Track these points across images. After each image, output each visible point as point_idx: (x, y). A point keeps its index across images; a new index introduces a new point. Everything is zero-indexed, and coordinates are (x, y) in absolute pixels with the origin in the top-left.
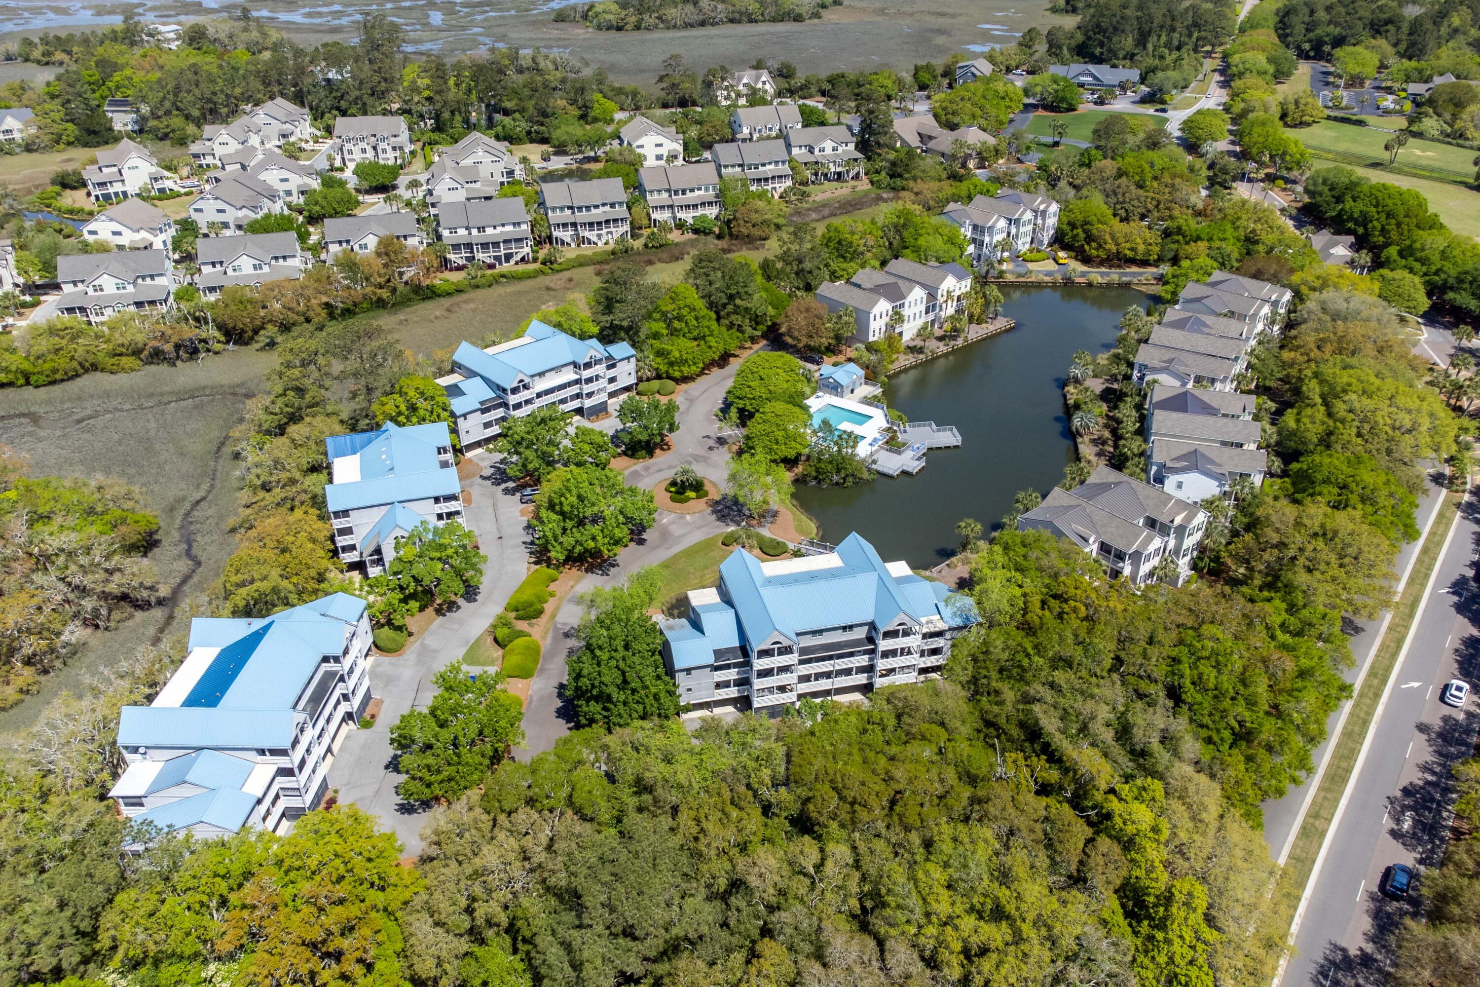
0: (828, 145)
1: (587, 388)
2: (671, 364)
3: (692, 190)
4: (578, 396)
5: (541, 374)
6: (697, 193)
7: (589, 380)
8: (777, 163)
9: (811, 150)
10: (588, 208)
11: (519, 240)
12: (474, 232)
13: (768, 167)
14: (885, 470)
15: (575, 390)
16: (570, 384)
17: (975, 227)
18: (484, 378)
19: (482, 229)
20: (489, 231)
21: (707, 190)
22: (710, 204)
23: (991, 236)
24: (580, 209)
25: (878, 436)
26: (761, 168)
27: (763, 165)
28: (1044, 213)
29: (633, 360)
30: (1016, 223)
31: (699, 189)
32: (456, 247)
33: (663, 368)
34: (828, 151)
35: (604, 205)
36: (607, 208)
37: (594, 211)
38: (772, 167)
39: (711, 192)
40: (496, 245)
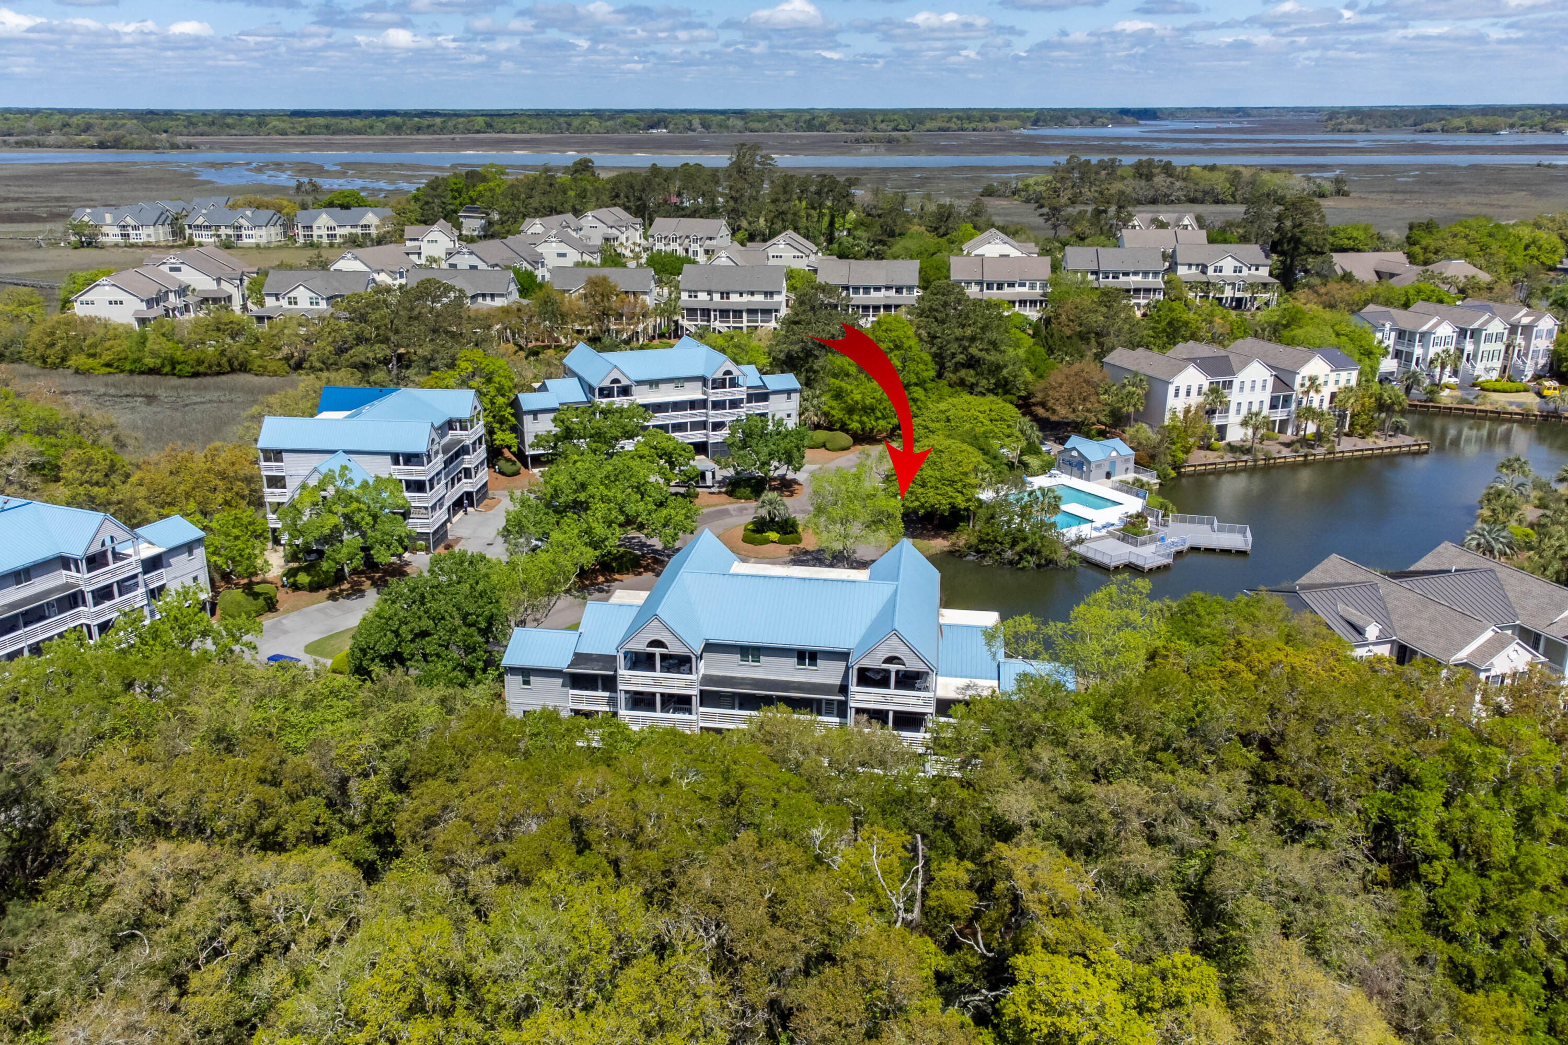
0: (1228, 265)
1: (714, 416)
2: (850, 411)
3: (1011, 285)
4: (703, 425)
5: (654, 383)
6: (1018, 289)
7: (718, 405)
8: (1146, 274)
9: (1204, 269)
10: (867, 289)
11: (767, 312)
12: (717, 297)
13: (1132, 278)
14: (1099, 558)
15: (697, 415)
16: (693, 405)
17: (1401, 334)
18: (581, 380)
19: (725, 295)
20: (735, 298)
21: (1032, 286)
22: (1033, 303)
23: (1425, 346)
24: (856, 289)
25: (1116, 522)
26: (1122, 278)
27: (1126, 274)
28: (1527, 330)
29: (796, 397)
30: (1475, 334)
31: (1022, 285)
32: (692, 312)
33: (837, 414)
34: (1228, 272)
35: (888, 288)
36: (892, 293)
37: (873, 294)
38: (1139, 278)
39: (1038, 290)
40: (738, 313)
